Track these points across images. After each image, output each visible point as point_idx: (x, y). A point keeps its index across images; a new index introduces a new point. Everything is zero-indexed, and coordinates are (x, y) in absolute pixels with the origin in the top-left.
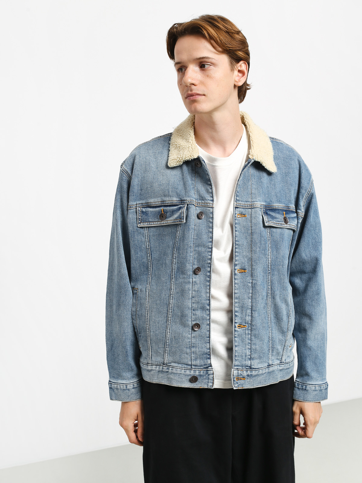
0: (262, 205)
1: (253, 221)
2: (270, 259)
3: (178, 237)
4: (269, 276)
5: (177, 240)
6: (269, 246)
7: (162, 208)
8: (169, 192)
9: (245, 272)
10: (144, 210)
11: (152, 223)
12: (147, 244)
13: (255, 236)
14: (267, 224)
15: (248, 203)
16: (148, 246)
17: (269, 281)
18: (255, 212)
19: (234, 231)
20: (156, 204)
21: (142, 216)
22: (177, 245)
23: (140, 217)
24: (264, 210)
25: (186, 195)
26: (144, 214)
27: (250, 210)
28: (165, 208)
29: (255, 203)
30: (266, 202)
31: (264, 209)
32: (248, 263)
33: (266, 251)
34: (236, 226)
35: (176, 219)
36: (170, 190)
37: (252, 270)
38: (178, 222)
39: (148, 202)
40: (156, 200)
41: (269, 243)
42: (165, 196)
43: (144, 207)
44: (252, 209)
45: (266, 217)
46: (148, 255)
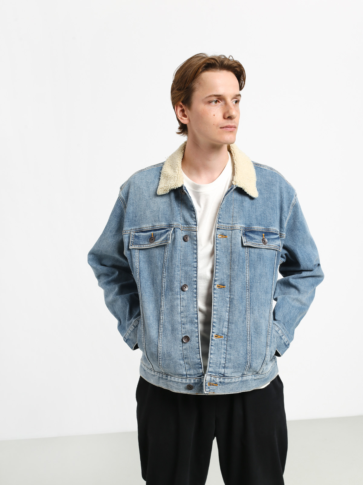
0: (241, 227)
1: (233, 242)
2: (248, 277)
3: (166, 258)
4: (248, 292)
5: (165, 261)
6: (247, 265)
7: (152, 232)
8: (159, 218)
9: (224, 288)
10: (137, 234)
11: (143, 246)
12: (137, 264)
13: (234, 255)
14: (246, 244)
15: (229, 225)
16: (137, 266)
17: (248, 297)
18: (235, 234)
19: (215, 250)
20: (147, 229)
21: (134, 240)
22: (165, 265)
23: (132, 240)
24: (243, 232)
25: (173, 219)
26: (136, 238)
27: (231, 231)
28: (155, 232)
29: (235, 225)
30: (246, 224)
31: (244, 231)
32: (227, 279)
33: (244, 269)
34: (217, 245)
35: (163, 240)
36: (160, 216)
37: (230, 286)
38: (164, 243)
39: (141, 227)
40: (148, 226)
41: (247, 262)
42: (155, 221)
43: (137, 232)
44: (233, 231)
45: (244, 238)
46: (137, 274)
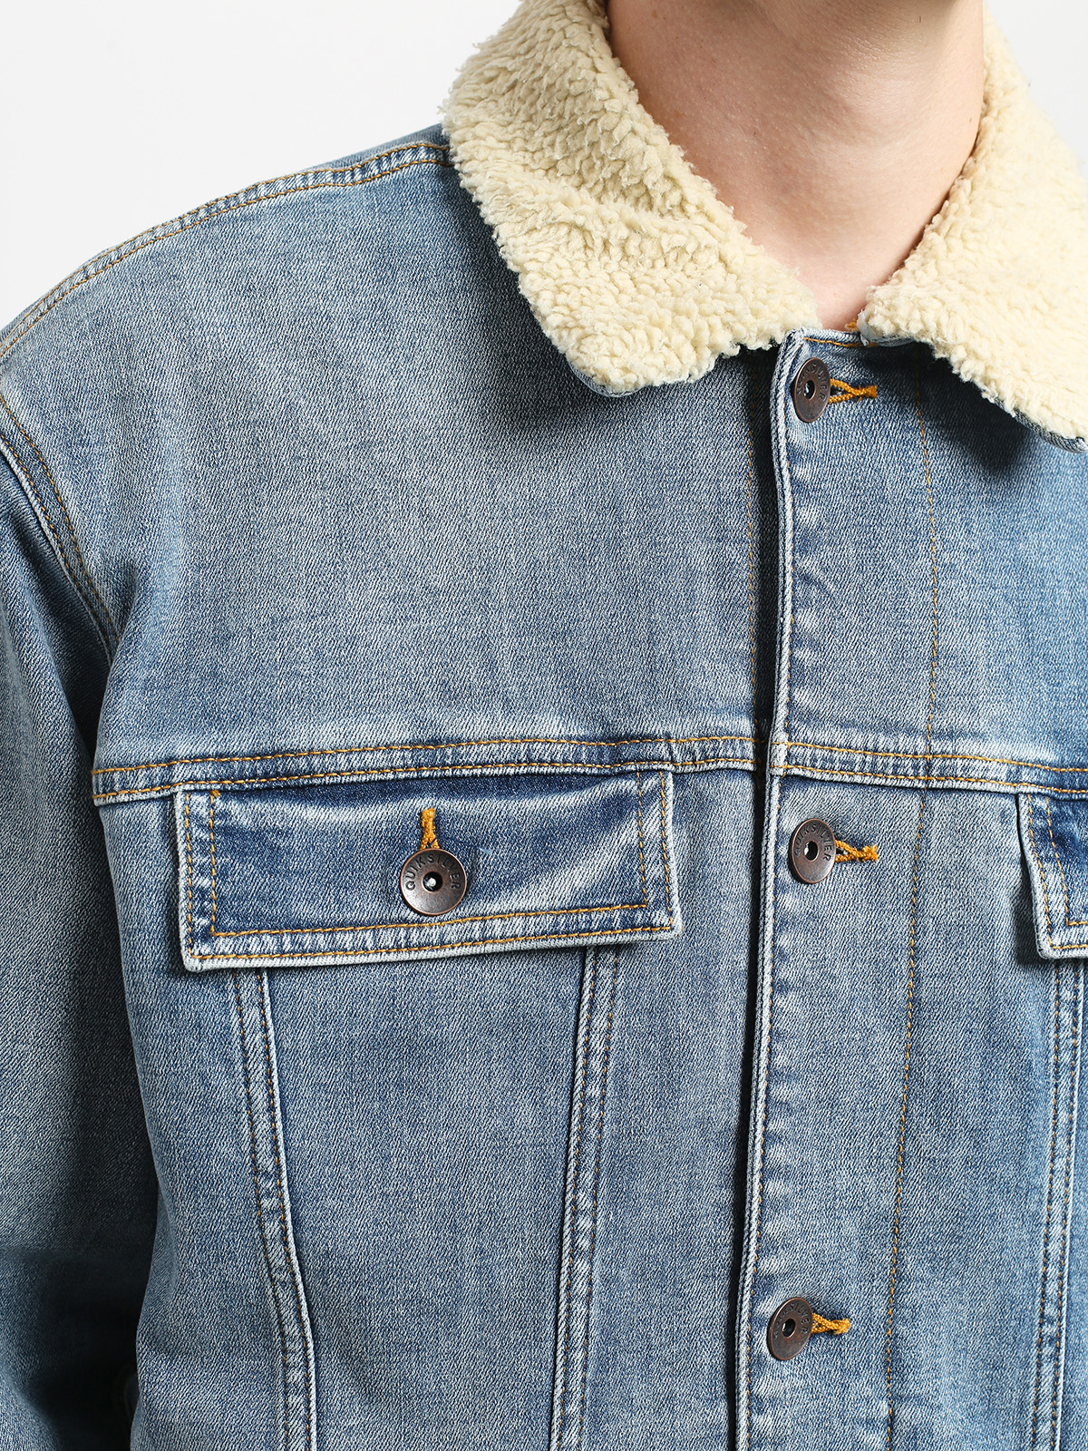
0: (1020, 765)
1: (933, 905)
2: (1056, 1230)
4: (1047, 1368)
6: (1063, 1117)
8: (490, 664)
9: (830, 1333)
10: (242, 813)
11: (322, 941)
14: (1057, 941)
15: (904, 742)
17: (1046, 1409)
18: (961, 833)
19: (767, 990)
20: (363, 769)
21: (223, 874)
24: (1036, 813)
26: (240, 855)
27: (912, 802)
28: (456, 807)
29: (965, 746)
30: (1058, 736)
31: (1042, 804)
32: (863, 1256)
33: (1031, 1164)
34: (784, 941)
35: (586, 903)
37: (892, 1318)
39: (281, 742)
41: (1064, 1093)
43: (241, 794)
44: (936, 803)
45: (1054, 879)
